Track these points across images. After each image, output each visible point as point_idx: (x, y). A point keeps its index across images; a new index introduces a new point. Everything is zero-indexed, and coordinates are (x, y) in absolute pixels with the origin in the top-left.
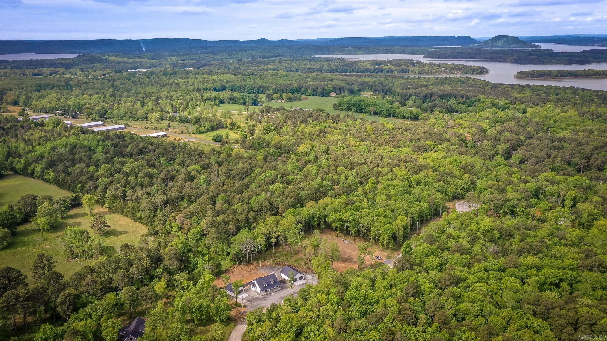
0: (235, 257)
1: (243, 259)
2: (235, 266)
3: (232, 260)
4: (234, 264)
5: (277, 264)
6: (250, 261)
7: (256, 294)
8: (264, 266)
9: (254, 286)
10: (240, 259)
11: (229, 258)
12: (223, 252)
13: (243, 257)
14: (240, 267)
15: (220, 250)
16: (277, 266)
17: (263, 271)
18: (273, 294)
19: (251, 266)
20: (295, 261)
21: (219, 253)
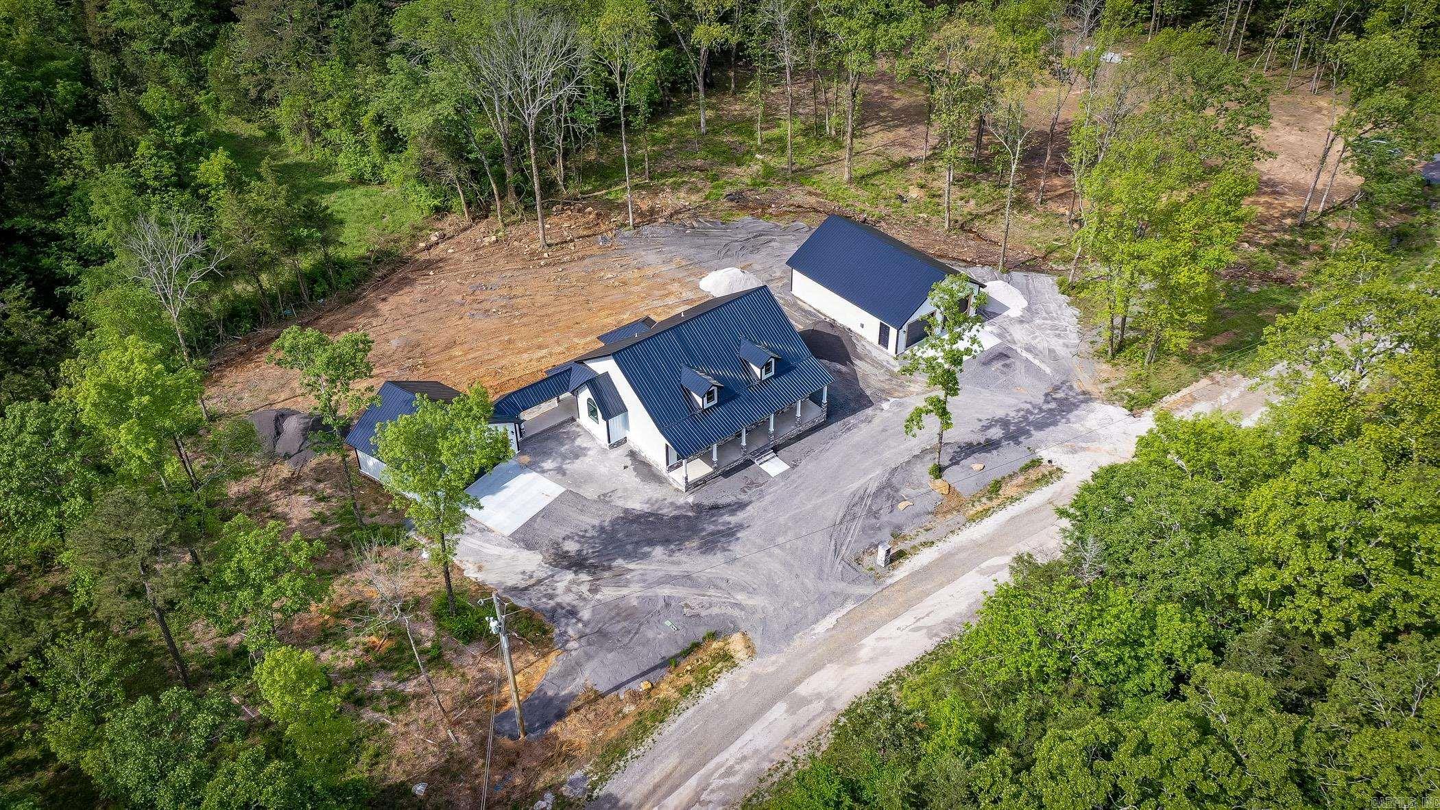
0: (442, 158)
1: (501, 178)
2: (448, 224)
3: (422, 179)
4: (440, 211)
5: (739, 200)
6: (549, 187)
7: (630, 478)
8: (650, 216)
9: (607, 405)
10: (476, 174)
11: (397, 169)
12: (356, 129)
13: (496, 157)
14: (484, 234)
15: (333, 110)
16: (745, 218)
17: (651, 257)
18: (773, 466)
19: (564, 224)
20: (862, 180)
21: (331, 134)
